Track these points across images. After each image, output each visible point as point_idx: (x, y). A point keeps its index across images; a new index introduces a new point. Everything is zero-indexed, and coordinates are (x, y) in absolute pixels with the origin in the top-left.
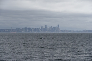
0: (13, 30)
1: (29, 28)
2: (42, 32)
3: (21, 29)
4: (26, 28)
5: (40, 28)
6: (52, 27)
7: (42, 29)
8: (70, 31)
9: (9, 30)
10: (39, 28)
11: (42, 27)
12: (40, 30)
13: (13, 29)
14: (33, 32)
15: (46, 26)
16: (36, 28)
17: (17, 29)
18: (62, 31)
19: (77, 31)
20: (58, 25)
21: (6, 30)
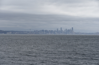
0: (31, 32)
1: (46, 30)
2: (58, 34)
3: (39, 31)
4: (43, 31)
5: (56, 31)
6: (66, 29)
7: (58, 31)
8: (83, 33)
9: (28, 32)
10: (55, 31)
11: (57, 29)
12: (56, 33)
14: (49, 34)
15: (61, 28)
16: (52, 31)
17: (35, 31)
18: (76, 33)
19: (90, 33)
20: (72, 28)
21: (26, 32)
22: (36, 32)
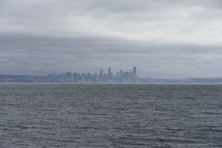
0: (42, 77)
1: (75, 74)
2: (102, 83)
3: (59, 75)
4: (69, 74)
5: (98, 74)
6: (121, 71)
7: (101, 75)
8: (158, 80)
9: (36, 78)
10: (96, 74)
11: (101, 71)
12: (98, 79)
13: (42, 75)
14: (83, 82)
15: (109, 69)
16: (89, 74)
17: (51, 75)
18: (142, 80)
19: (173, 80)
20: (135, 68)
21: (30, 77)
22: (53, 77)
